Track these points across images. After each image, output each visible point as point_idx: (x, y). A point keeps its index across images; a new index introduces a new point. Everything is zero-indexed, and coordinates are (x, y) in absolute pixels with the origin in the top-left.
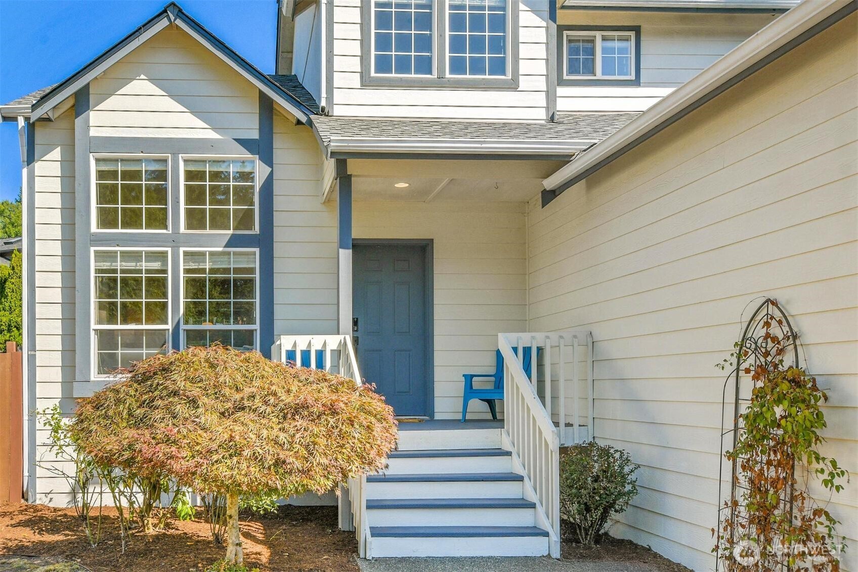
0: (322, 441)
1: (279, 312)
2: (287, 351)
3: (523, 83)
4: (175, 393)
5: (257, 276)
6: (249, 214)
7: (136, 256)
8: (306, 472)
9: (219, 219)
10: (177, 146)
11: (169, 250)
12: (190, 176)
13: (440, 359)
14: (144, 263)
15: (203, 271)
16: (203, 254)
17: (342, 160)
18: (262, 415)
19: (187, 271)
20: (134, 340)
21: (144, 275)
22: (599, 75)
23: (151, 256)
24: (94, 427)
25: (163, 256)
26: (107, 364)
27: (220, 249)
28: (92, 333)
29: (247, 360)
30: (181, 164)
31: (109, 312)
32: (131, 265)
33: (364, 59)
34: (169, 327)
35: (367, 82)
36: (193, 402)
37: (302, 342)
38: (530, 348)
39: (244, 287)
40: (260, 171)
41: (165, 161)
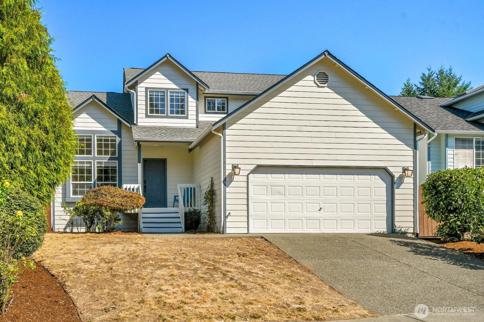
0: (129, 202)
1: (123, 178)
2: (125, 188)
3: (190, 117)
4: (102, 194)
5: (117, 168)
6: (115, 151)
7: (83, 163)
8: (126, 206)
9: (106, 153)
10: (94, 132)
11: (92, 161)
12: (98, 140)
13: (169, 192)
14: (85, 165)
15: (102, 167)
16: (102, 162)
17: (138, 142)
18: (119, 197)
19: (97, 167)
20: (82, 186)
21: (85, 168)
22: (216, 111)
23: (87, 163)
24: (87, 200)
25: (90, 163)
26: (75, 193)
27: (107, 161)
28: (71, 184)
29: (116, 188)
30: (96, 137)
31: (75, 178)
32: (81, 165)
33: (146, 110)
34: (93, 182)
35: (147, 116)
36: (106, 195)
37: (128, 186)
38: (192, 188)
39: (114, 170)
40: (118, 139)
41: (91, 136)
